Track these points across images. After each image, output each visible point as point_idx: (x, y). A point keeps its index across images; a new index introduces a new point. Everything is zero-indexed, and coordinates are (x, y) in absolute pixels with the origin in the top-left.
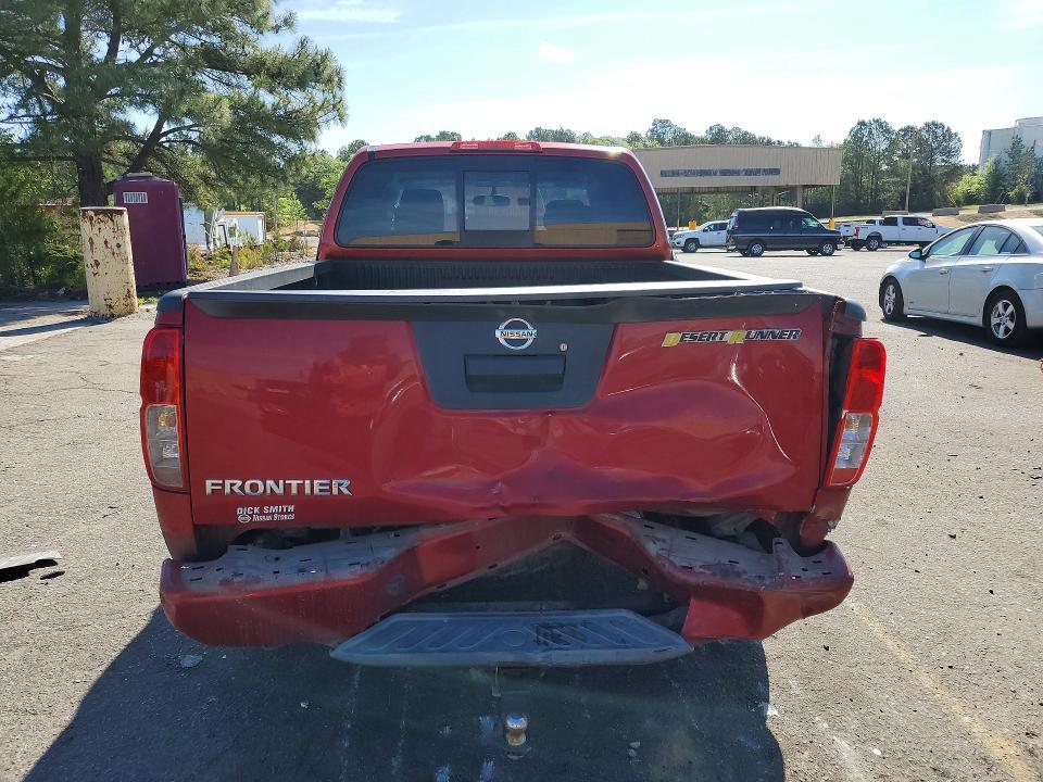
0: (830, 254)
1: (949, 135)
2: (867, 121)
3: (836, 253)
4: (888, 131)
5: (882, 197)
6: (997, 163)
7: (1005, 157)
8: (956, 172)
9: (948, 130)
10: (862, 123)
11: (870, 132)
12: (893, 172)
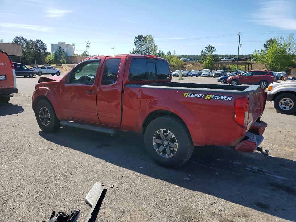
0: (32, 77)
1: (43, 44)
2: (19, 37)
3: (34, 77)
4: (25, 41)
5: (27, 60)
6: (56, 53)
7: (58, 51)
8: (47, 54)
9: (43, 43)
10: (17, 37)
11: (20, 40)
12: (29, 53)
